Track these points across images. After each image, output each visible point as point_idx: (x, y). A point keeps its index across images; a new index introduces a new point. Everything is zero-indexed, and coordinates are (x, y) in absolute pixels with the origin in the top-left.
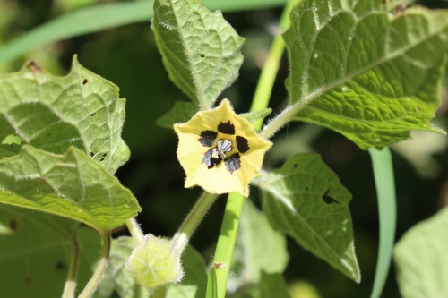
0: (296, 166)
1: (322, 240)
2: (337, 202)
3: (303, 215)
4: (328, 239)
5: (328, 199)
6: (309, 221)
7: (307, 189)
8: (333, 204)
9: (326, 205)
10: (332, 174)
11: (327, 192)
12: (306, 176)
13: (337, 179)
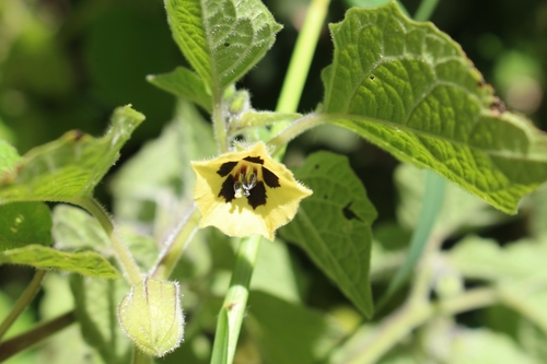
0: (317, 167)
1: (335, 261)
2: (358, 219)
3: (318, 228)
4: (341, 262)
5: (349, 214)
6: (323, 236)
7: (326, 197)
8: (354, 220)
9: (345, 220)
10: (359, 184)
11: (349, 205)
12: (328, 182)
13: (363, 191)
